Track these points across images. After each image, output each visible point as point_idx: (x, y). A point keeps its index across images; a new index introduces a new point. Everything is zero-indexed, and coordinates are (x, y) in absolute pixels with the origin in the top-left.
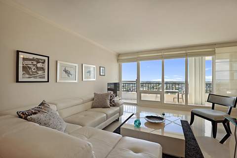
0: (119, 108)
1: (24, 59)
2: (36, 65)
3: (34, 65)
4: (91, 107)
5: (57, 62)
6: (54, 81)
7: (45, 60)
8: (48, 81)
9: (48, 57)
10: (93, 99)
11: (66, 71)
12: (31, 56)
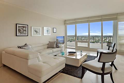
0: (60, 49)
1: (19, 27)
2: (23, 29)
3: (22, 29)
4: (47, 48)
5: (31, 27)
6: (30, 35)
7: (26, 27)
8: (28, 36)
9: (28, 25)
10: (48, 44)
11: (35, 31)
12: (21, 26)
